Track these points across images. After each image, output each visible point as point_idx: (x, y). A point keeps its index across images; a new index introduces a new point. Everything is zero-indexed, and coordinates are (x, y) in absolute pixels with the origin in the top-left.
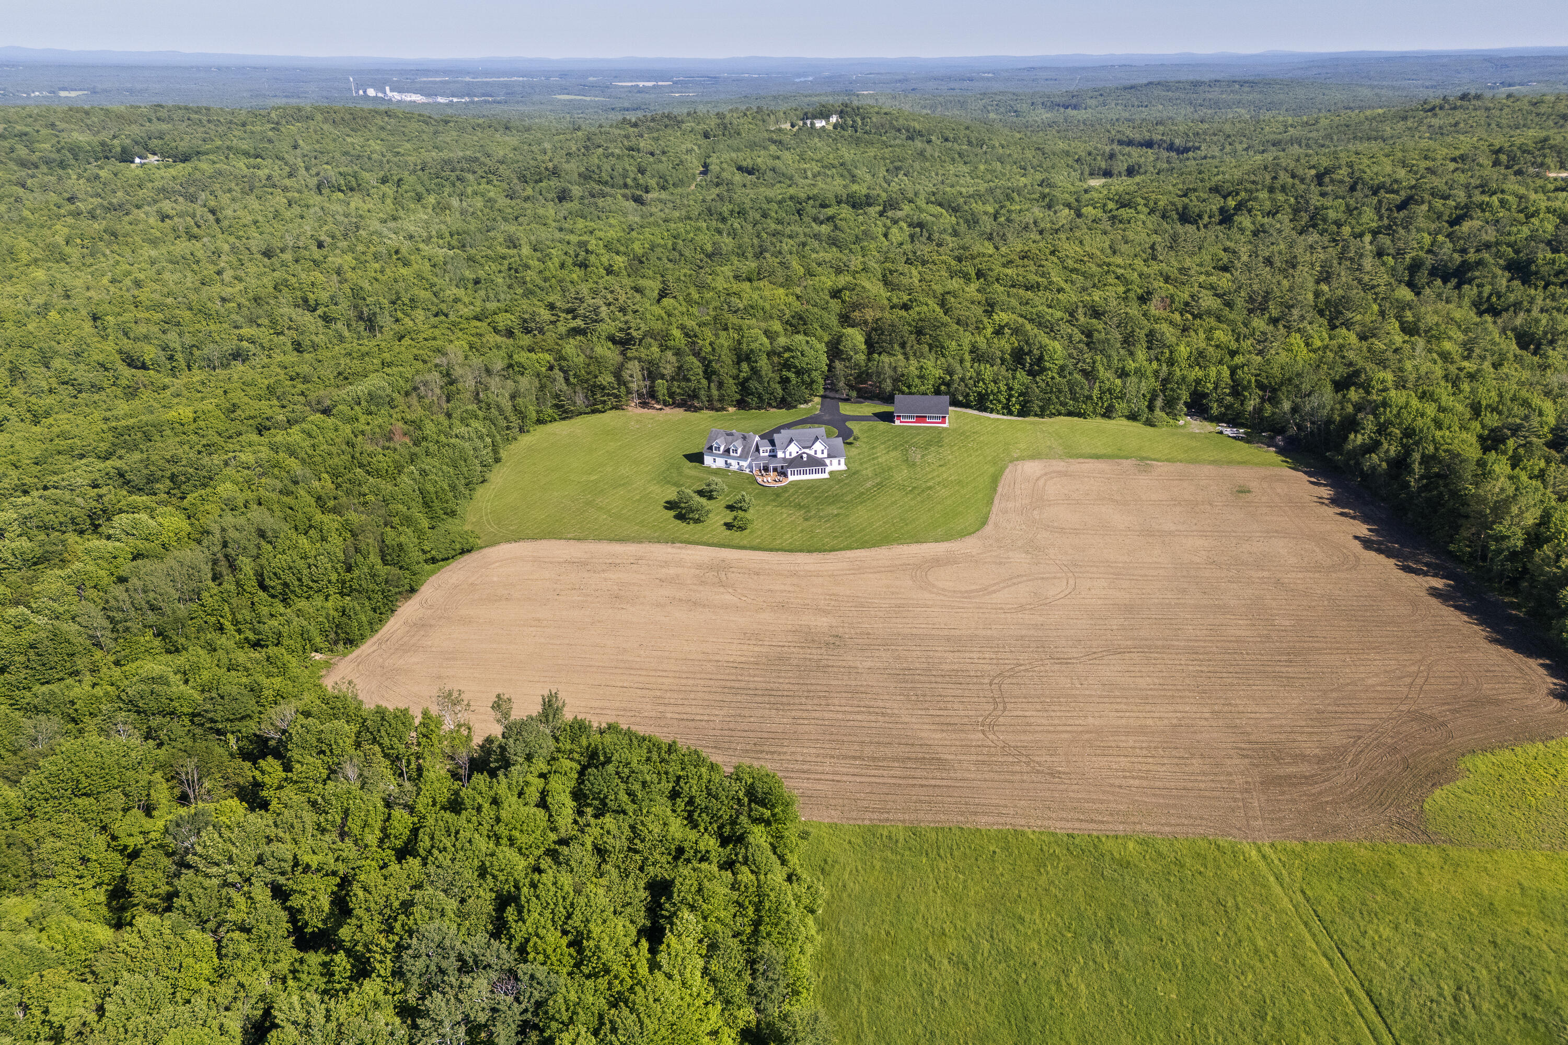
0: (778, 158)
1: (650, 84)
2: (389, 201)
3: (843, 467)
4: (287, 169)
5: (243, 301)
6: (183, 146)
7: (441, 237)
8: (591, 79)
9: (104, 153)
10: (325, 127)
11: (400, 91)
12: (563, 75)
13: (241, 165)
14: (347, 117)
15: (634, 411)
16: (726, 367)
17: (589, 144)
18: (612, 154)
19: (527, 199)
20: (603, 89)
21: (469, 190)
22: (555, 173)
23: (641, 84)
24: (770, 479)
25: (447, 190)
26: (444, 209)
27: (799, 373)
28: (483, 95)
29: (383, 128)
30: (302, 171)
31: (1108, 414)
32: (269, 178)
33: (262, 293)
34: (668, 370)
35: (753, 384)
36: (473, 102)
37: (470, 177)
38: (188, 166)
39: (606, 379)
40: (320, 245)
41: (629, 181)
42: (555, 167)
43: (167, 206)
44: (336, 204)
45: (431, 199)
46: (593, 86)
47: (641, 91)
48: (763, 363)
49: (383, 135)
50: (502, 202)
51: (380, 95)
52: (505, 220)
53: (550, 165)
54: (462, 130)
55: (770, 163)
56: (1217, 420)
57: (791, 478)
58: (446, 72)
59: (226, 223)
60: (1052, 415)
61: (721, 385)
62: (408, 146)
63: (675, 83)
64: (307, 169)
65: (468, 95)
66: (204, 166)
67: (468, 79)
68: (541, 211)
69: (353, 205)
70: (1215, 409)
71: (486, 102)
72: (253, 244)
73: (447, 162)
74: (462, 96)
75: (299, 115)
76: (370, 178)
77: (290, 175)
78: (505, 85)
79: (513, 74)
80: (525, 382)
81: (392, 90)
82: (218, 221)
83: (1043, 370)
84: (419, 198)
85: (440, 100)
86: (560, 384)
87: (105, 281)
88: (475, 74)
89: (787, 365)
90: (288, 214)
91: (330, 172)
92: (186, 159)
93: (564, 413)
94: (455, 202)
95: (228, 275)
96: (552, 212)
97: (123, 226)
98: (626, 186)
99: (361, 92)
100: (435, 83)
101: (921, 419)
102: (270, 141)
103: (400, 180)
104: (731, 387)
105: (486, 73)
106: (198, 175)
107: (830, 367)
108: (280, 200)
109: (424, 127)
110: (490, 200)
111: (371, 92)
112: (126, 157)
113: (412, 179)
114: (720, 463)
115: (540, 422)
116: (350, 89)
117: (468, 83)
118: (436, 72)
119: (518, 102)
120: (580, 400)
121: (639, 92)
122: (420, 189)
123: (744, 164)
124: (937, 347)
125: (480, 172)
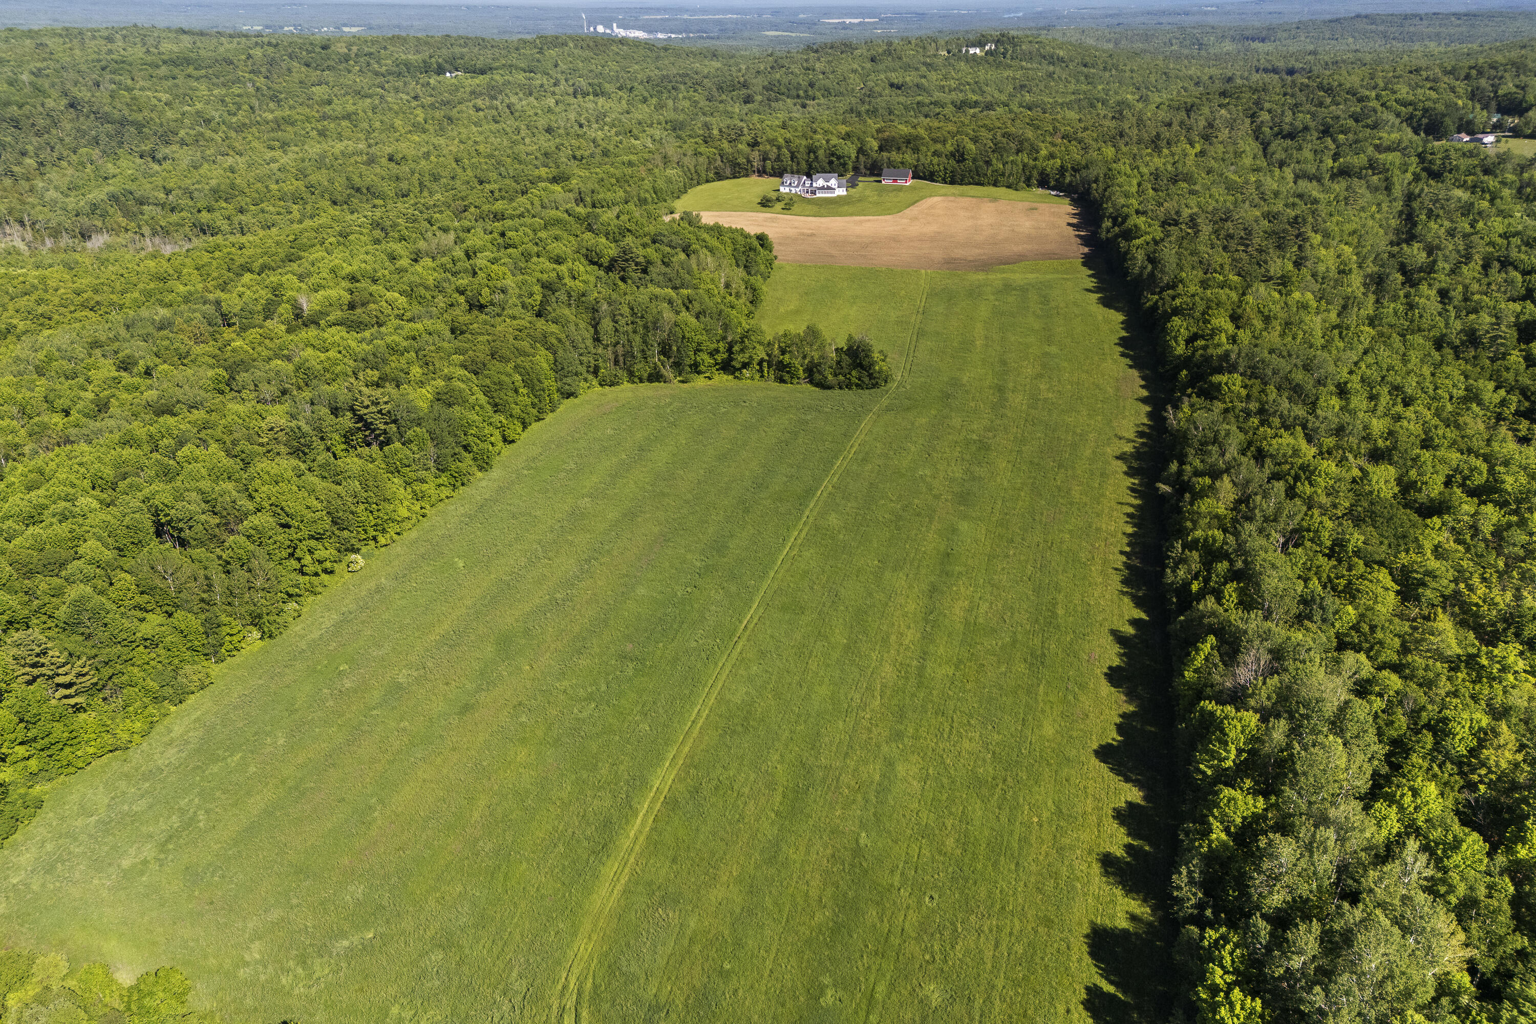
0: (925, 77)
1: (856, 21)
2: (624, 102)
3: (845, 193)
4: (552, 81)
5: (538, 155)
6: (479, 64)
7: (660, 123)
8: (801, 16)
9: (426, 68)
10: (576, 51)
11: (626, 28)
12: (776, 12)
13: (521, 77)
14: (591, 44)
15: (754, 178)
16: (802, 155)
17: (777, 65)
18: (792, 73)
19: (721, 102)
20: (810, 25)
21: (681, 96)
22: (745, 85)
23: (848, 21)
24: (808, 196)
25: (665, 95)
26: (662, 107)
27: (839, 158)
28: (698, 31)
29: (617, 54)
30: (563, 82)
31: (995, 184)
32: (542, 86)
33: (550, 151)
34: (773, 156)
35: (815, 164)
36: (689, 38)
37: (682, 87)
38: (487, 77)
39: (742, 160)
40: (581, 126)
41: (801, 93)
42: (745, 81)
43: (479, 102)
44: (589, 103)
45: (654, 101)
46: (801, 23)
47: (845, 27)
48: (821, 153)
49: (618, 59)
50: (703, 103)
51: (608, 31)
52: (704, 114)
53: (742, 79)
54: (678, 56)
55: (917, 80)
56: (1053, 189)
57: (818, 195)
58: (665, 10)
59: (517, 114)
60: (966, 184)
61: (798, 164)
62: (636, 67)
63: (881, 20)
64: (566, 80)
65: (685, 31)
66: (497, 77)
67: (686, 17)
68: (730, 109)
69: (600, 104)
70: (1052, 183)
71: (701, 38)
72: (539, 124)
73: (664, 77)
74: (681, 33)
75: (556, 42)
76: (609, 88)
77: (555, 85)
78: (719, 22)
79: (725, 11)
80: (701, 159)
81: (618, 27)
82: (512, 113)
83: (965, 160)
84: (645, 100)
85: (660, 36)
86: (719, 162)
87: (456, 142)
88: (694, 11)
89: (833, 154)
90: (557, 110)
91: (582, 83)
92: (483, 72)
93: (720, 177)
94: (670, 103)
95: (527, 140)
96: (737, 110)
97: (454, 113)
98: (798, 96)
99: (592, 29)
100: (657, 20)
101: (895, 181)
102: (538, 61)
103: (632, 88)
104: (804, 165)
105: (704, 11)
106: (493, 83)
107: (857, 157)
108: (551, 102)
109: (649, 53)
110: (695, 102)
111: (600, 29)
112: (440, 71)
113: (641, 87)
114: (787, 190)
115: (707, 181)
116: (582, 27)
117: (685, 20)
118: (658, 10)
119: (729, 38)
120: (728, 171)
121: (844, 28)
122: (646, 94)
123: (896, 81)
124: (916, 150)
125: (690, 84)
